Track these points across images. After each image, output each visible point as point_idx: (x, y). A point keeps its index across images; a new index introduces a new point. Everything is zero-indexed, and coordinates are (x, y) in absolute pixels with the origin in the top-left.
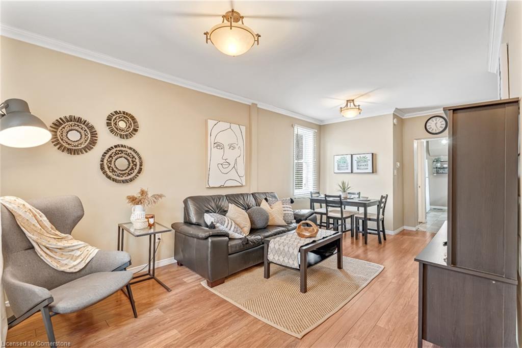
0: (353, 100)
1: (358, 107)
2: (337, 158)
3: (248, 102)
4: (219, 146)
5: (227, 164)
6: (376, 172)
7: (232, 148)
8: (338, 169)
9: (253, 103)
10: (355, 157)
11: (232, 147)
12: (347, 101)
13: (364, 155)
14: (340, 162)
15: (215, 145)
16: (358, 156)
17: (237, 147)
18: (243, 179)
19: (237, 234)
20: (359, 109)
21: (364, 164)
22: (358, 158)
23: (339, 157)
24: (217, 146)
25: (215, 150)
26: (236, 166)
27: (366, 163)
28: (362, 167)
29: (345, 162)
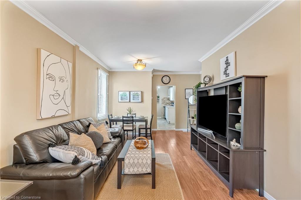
0: (141, 60)
1: (145, 65)
2: (121, 93)
3: (73, 42)
4: (51, 77)
5: (58, 95)
6: (143, 102)
7: (62, 81)
8: (121, 100)
9: (76, 45)
10: (132, 93)
11: (61, 79)
12: (138, 60)
13: (137, 92)
14: (123, 95)
15: (48, 76)
16: (134, 92)
17: (65, 80)
18: (70, 108)
19: (94, 160)
20: (146, 66)
21: (137, 97)
22: (133, 94)
23: (122, 92)
24: (49, 78)
25: (47, 81)
26: (64, 98)
27: (138, 97)
28: (136, 99)
29: (125, 96)
